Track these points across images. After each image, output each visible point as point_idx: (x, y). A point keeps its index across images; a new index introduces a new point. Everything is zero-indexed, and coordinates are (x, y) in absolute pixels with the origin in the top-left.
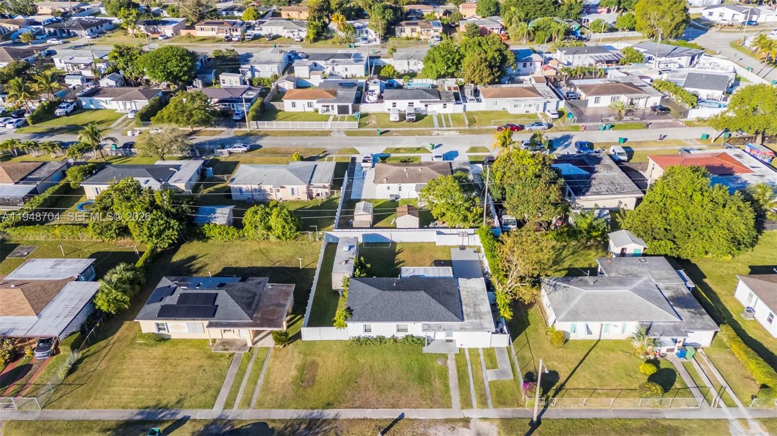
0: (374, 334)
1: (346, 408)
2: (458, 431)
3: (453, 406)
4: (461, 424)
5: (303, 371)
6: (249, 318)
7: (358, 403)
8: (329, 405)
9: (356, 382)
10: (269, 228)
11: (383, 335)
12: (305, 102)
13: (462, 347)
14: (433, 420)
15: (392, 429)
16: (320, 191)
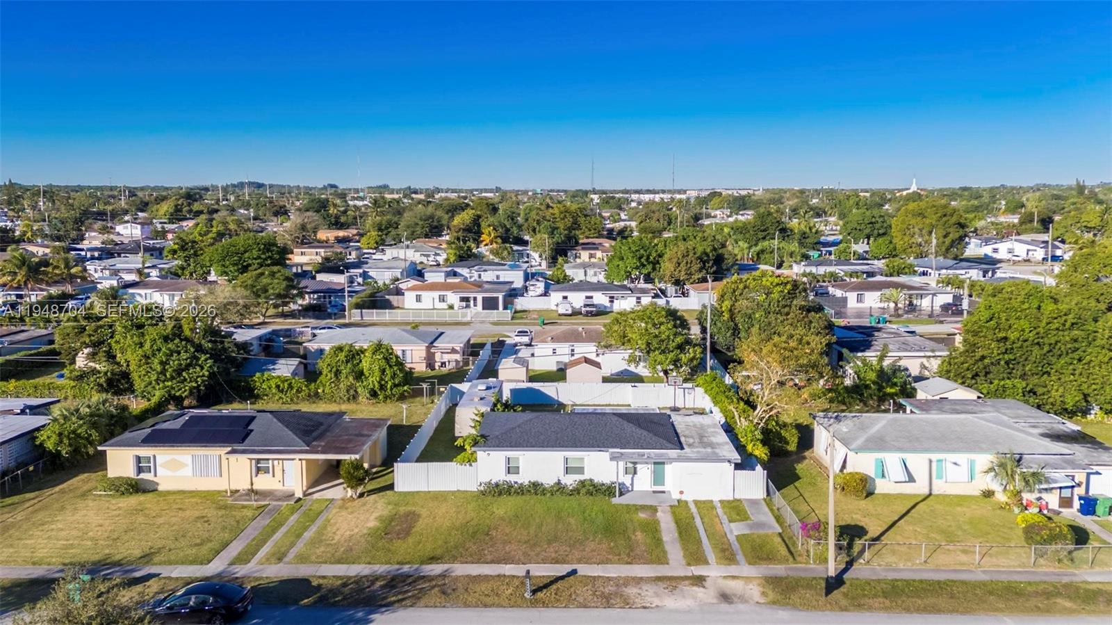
0: (523, 478)
1: (466, 563)
2: (682, 590)
3: (670, 562)
4: (687, 582)
5: (391, 522)
6: (304, 444)
7: (489, 558)
8: (433, 559)
9: (488, 534)
10: (359, 375)
11: (540, 481)
12: (436, 294)
13: (684, 498)
14: (634, 578)
15: (554, 587)
16: (446, 358)
